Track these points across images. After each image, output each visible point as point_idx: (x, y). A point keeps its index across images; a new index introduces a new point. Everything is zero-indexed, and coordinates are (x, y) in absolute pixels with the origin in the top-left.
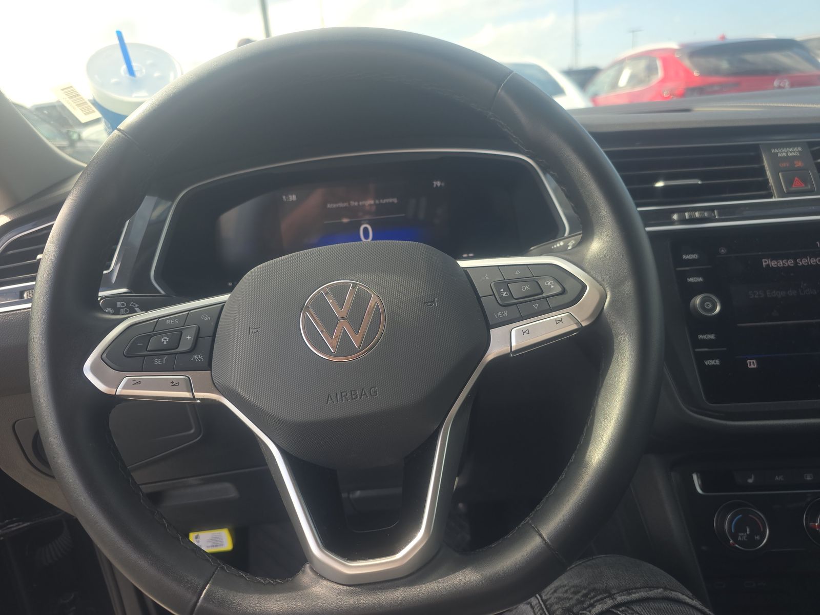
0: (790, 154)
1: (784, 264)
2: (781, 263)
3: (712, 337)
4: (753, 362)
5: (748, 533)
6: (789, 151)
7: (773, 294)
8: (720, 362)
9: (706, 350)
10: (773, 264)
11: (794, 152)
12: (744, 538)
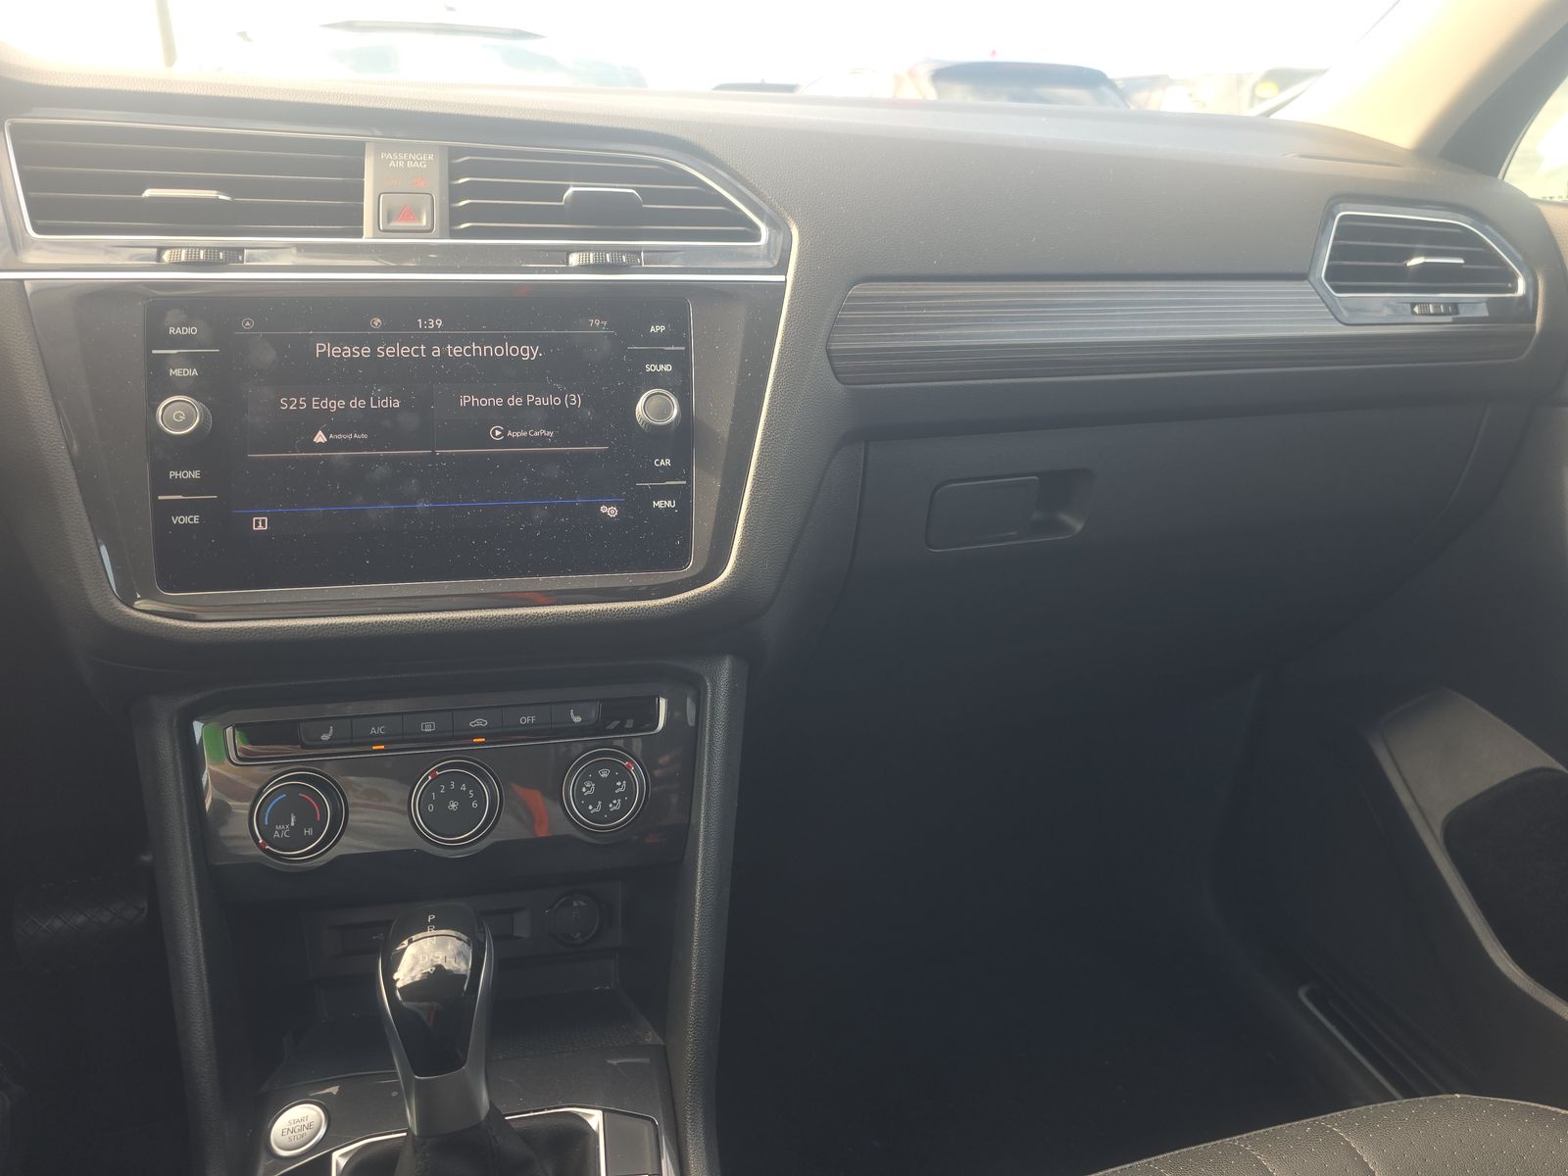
0: (409, 164)
1: (352, 353)
2: (347, 352)
3: (196, 474)
4: (263, 521)
5: (293, 824)
6: (412, 160)
7: (324, 404)
8: (200, 519)
9: (180, 497)
10: (334, 352)
11: (419, 162)
12: (284, 833)
